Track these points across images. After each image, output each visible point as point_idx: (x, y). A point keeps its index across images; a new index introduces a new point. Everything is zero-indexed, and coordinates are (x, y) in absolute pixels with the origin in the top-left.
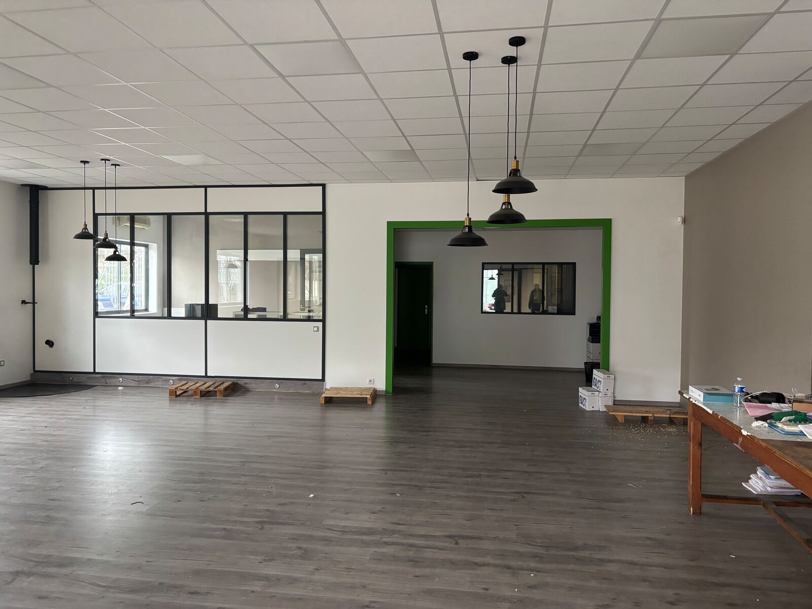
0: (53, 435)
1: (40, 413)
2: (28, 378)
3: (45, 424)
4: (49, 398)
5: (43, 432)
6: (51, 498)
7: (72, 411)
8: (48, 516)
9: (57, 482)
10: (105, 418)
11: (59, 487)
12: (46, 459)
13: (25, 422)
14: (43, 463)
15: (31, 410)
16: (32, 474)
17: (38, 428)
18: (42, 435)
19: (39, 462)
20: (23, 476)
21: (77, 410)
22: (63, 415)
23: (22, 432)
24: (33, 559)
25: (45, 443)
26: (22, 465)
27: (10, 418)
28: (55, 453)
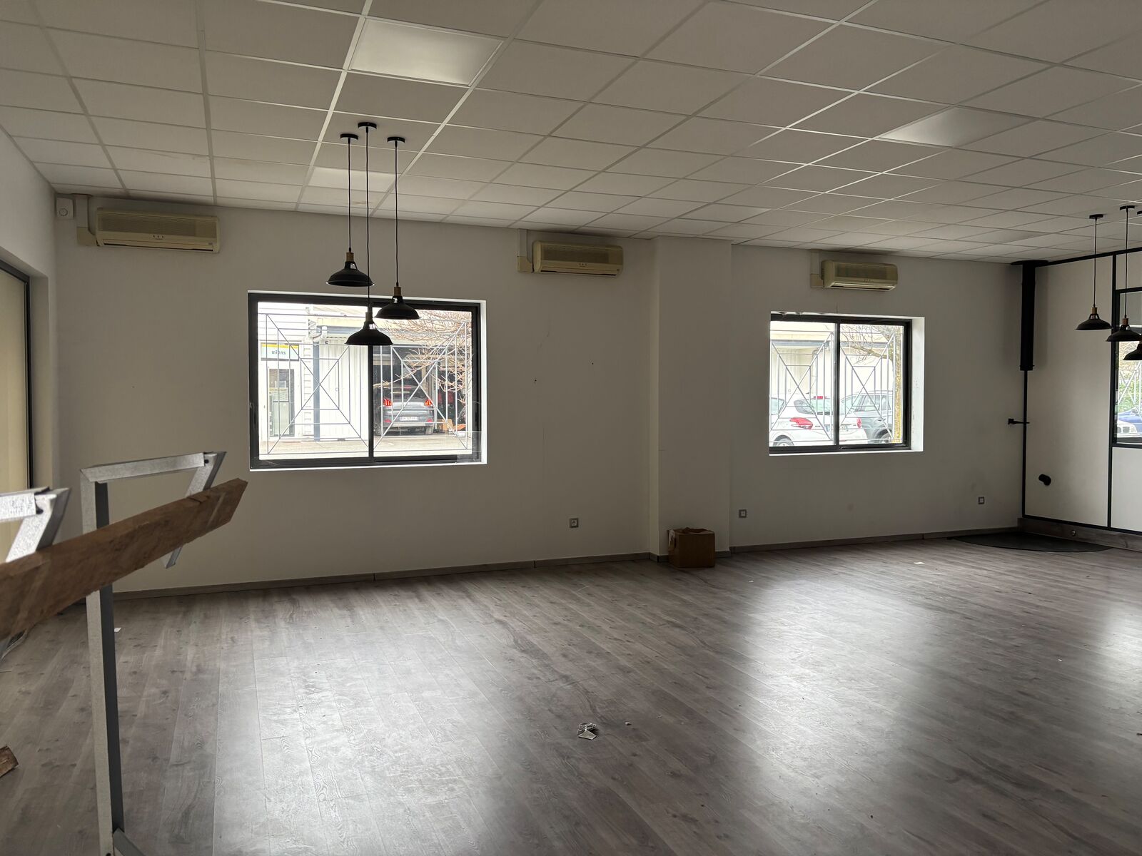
0: (1038, 606)
1: (1024, 573)
2: (1015, 525)
3: (1029, 590)
4: (1041, 555)
5: (1026, 600)
6: (1021, 690)
7: (1069, 578)
8: (1012, 713)
9: (1034, 671)
10: (1117, 598)
11: (1035, 678)
12: (1023, 636)
13: (1004, 581)
14: (1019, 641)
15: (1014, 566)
16: (1000, 651)
17: (1019, 593)
18: (1022, 602)
19: (1014, 639)
20: (989, 651)
21: (1075, 578)
22: (1056, 581)
23: (998, 594)
24: (985, 762)
25: (1025, 615)
26: (991, 637)
27: (985, 572)
28: (1037, 631)
